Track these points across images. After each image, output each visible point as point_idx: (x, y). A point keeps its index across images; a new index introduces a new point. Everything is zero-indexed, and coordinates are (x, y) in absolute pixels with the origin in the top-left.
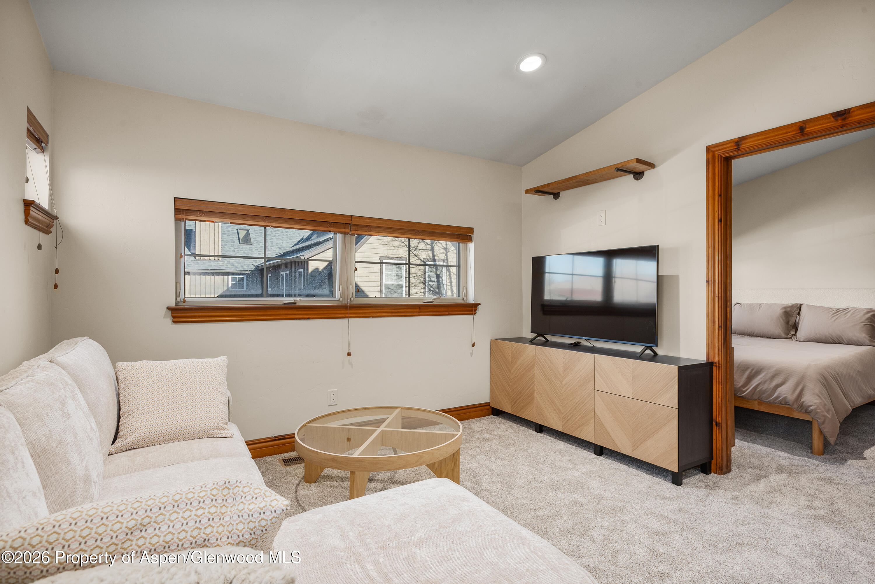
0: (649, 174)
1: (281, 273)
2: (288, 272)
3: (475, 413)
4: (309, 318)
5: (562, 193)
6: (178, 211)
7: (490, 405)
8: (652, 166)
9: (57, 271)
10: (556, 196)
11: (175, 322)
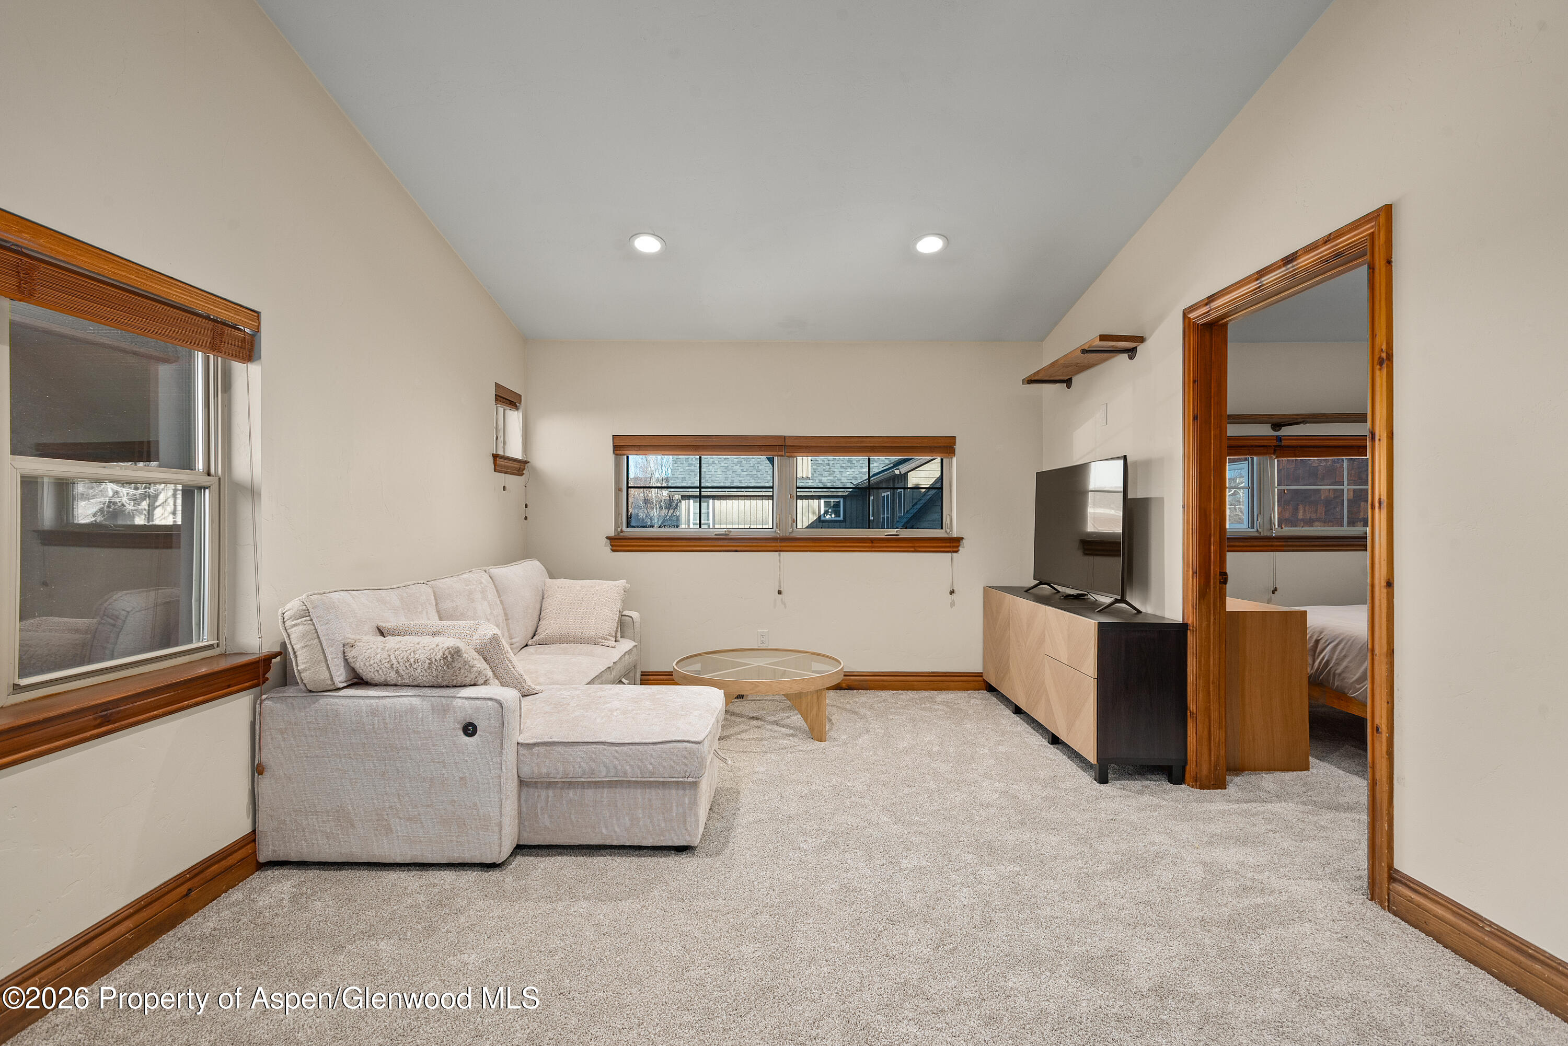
0: (1141, 348)
1: (883, 495)
2: (889, 493)
3: (957, 683)
4: (736, 551)
5: (1075, 380)
6: (616, 448)
7: (982, 676)
8: (1141, 340)
9: (526, 506)
10: (1068, 382)
11: (613, 550)
